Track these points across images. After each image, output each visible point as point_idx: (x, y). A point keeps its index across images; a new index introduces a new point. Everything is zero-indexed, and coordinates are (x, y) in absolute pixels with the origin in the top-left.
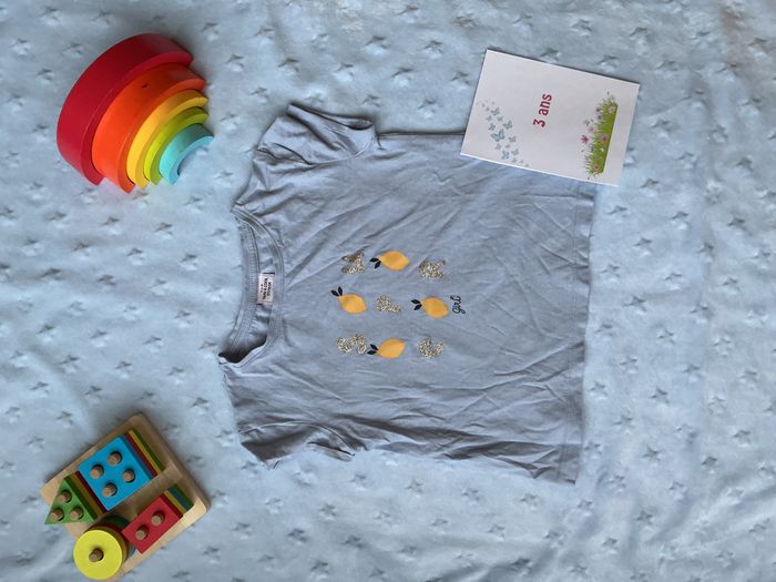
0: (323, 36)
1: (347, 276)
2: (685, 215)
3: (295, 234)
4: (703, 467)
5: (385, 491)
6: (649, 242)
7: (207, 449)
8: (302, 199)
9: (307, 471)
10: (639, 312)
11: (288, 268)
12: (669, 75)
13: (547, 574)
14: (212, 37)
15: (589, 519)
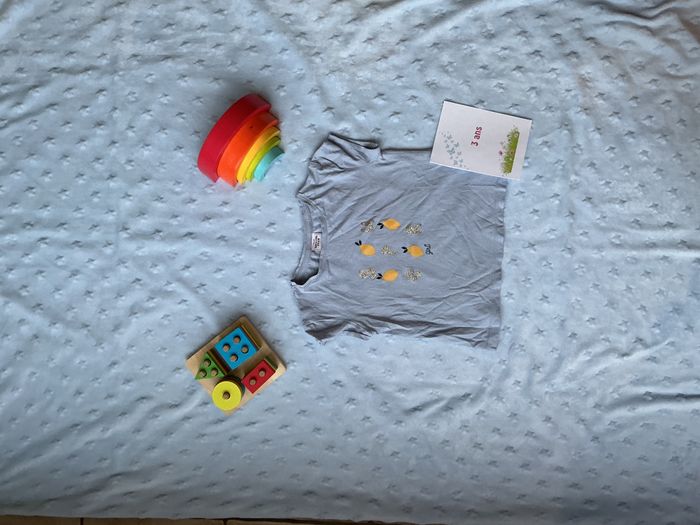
0: (348, 93)
1: (364, 234)
2: (558, 195)
3: (334, 210)
4: (569, 339)
5: (387, 358)
6: (537, 211)
7: (284, 336)
8: (337, 189)
9: (343, 347)
10: (532, 251)
11: (330, 230)
12: (549, 114)
13: (481, 402)
14: (282, 94)
15: (504, 370)
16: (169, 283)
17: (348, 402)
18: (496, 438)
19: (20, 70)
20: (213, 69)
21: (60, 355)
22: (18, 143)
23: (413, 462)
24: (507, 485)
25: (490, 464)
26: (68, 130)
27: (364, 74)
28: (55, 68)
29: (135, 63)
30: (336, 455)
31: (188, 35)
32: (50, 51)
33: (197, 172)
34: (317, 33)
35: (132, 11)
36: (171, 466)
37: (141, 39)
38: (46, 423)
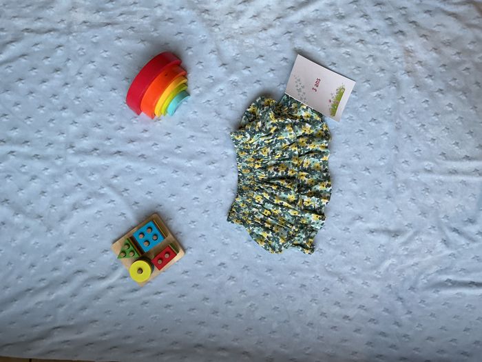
0: (238, 54)
2: (387, 133)
6: (371, 144)
7: (184, 229)
10: (368, 174)
12: (382, 75)
14: (190, 53)
16: (103, 188)
17: (230, 279)
18: (337, 309)
19: (2, 30)
20: (141, 34)
21: (21, 237)
23: (275, 325)
24: (344, 344)
25: (332, 328)
26: (34, 74)
27: (250, 41)
28: (27, 29)
29: (85, 27)
30: (219, 318)
31: (124, 9)
32: (24, 17)
33: (126, 107)
34: (217, 10)
36: (97, 323)
37: (90, 10)
38: (8, 287)
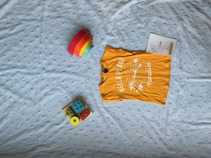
2: (176, 62)
4: (179, 106)
7: (92, 103)
14: (94, 29)
16: (58, 86)
17: (111, 124)
18: (157, 136)
19: (13, 20)
20: (72, 21)
21: (23, 107)
22: (11, 42)
23: (131, 143)
25: (155, 143)
26: (27, 38)
27: (119, 24)
28: (23, 19)
29: (49, 18)
30: (108, 140)
31: (65, 10)
32: (22, 14)
33: (67, 52)
34: (104, 11)
35: (48, 3)
36: (56, 143)
37: (51, 11)
38: (17, 129)
